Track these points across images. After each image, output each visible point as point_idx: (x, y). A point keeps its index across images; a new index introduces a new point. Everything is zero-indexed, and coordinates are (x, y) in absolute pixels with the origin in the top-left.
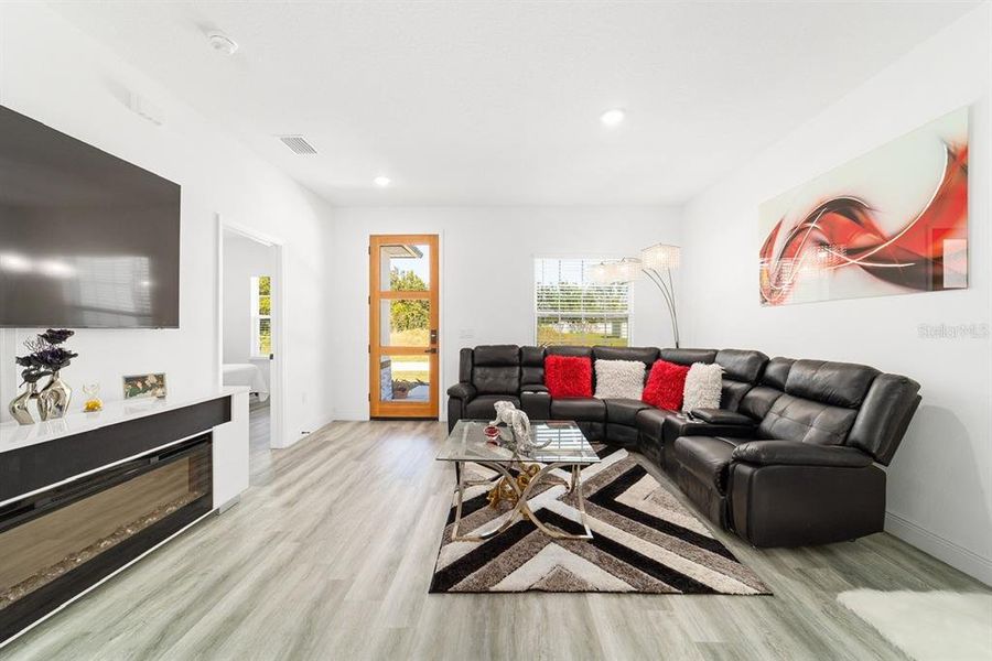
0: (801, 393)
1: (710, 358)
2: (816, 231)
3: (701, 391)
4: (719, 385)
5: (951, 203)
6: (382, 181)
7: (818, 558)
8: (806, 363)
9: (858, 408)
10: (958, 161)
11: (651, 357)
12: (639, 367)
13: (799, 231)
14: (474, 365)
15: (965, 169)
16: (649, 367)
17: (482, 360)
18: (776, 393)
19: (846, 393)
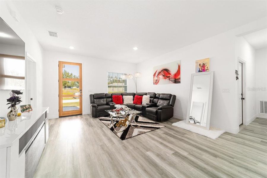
0: (162, 99)
1: (146, 94)
2: (163, 73)
3: (146, 100)
4: (149, 99)
5: (179, 72)
6: (72, 48)
7: (168, 122)
8: (162, 94)
9: (170, 100)
10: (179, 67)
11: (134, 95)
12: (132, 97)
13: (160, 73)
14: (94, 98)
15: (180, 68)
16: (134, 97)
17: (96, 97)
18: (158, 99)
19: (168, 98)
